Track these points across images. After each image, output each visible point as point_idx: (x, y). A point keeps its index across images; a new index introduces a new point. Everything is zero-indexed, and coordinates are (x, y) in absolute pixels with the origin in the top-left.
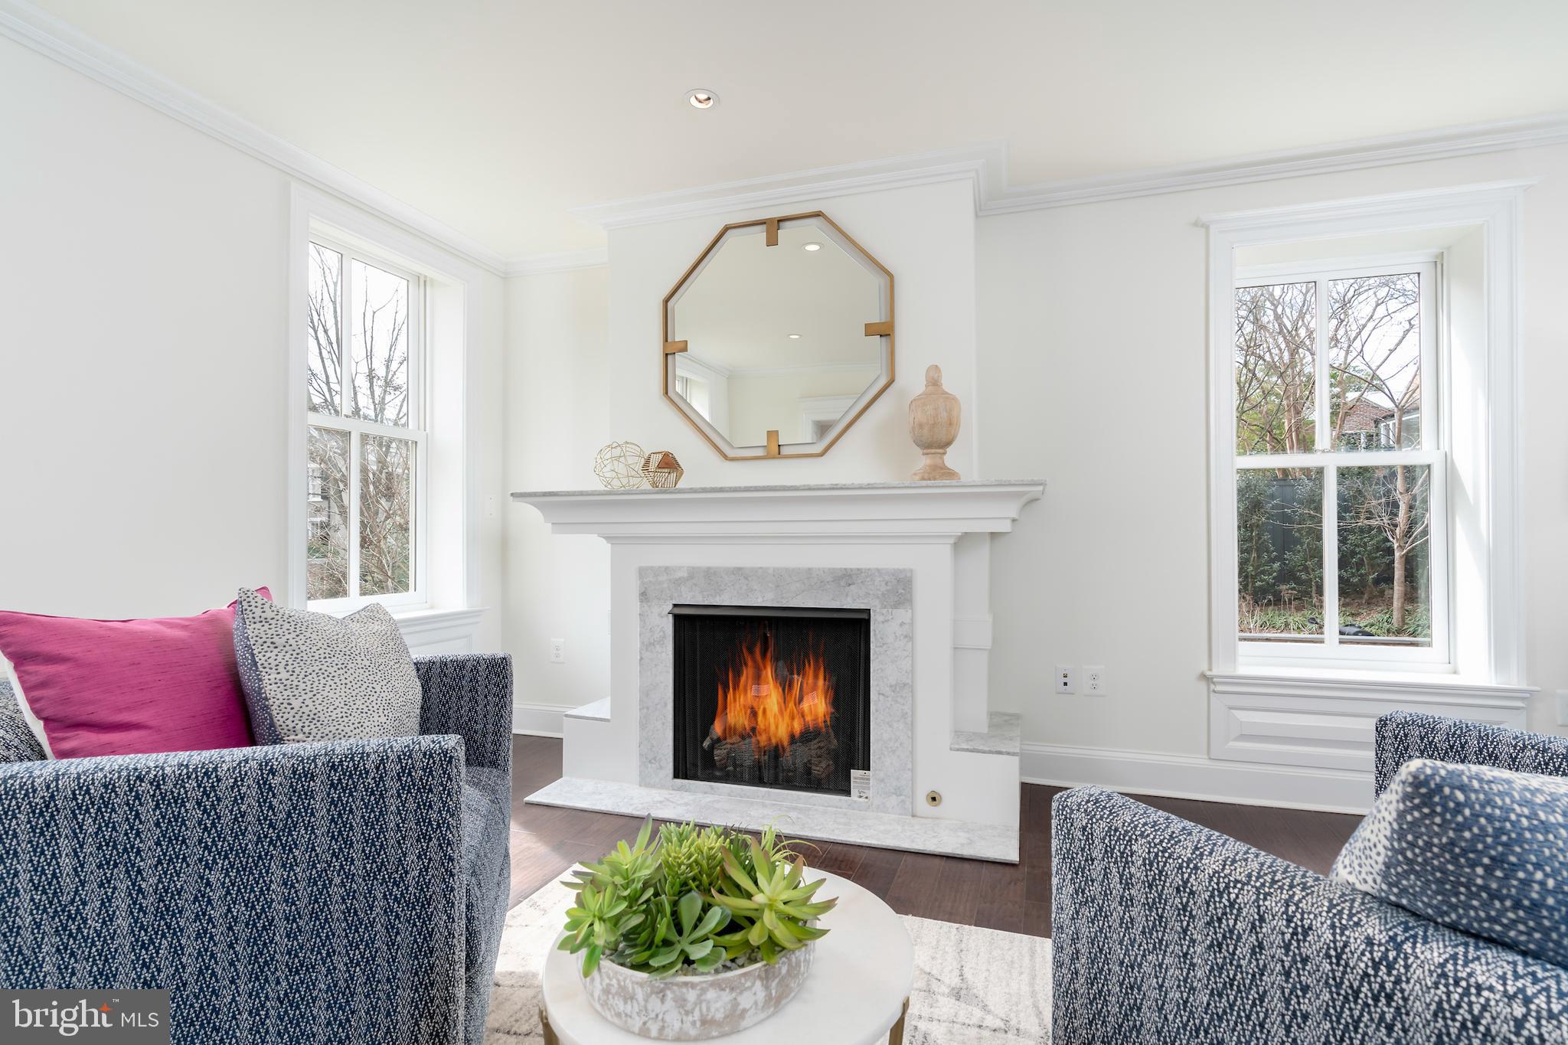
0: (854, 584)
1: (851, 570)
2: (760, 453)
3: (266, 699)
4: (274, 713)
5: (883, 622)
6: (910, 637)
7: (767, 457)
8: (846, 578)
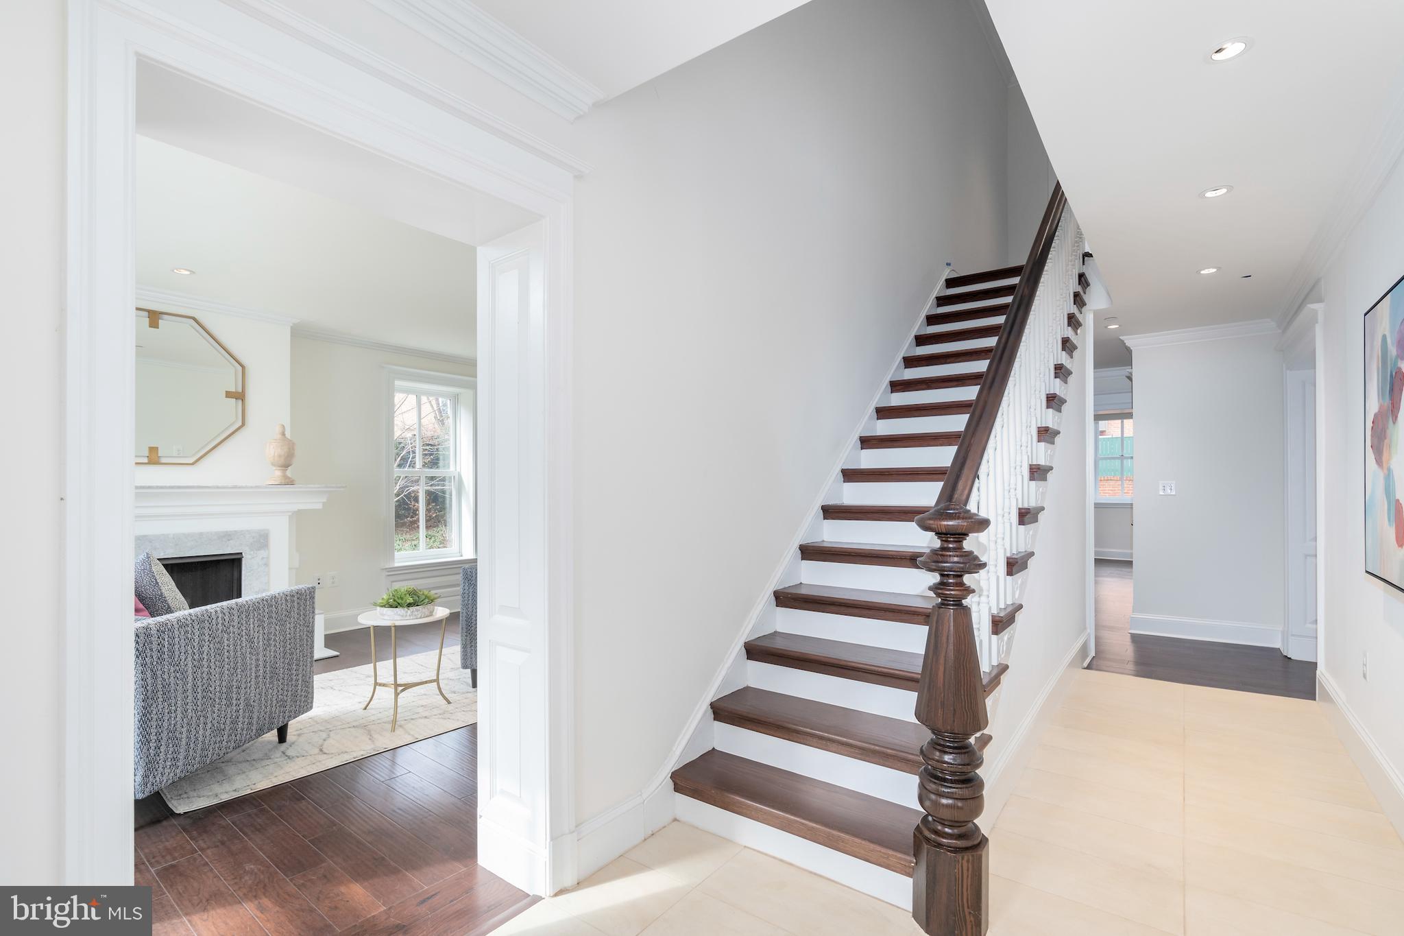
0: (231, 539)
1: (230, 531)
2: (146, 460)
3: (165, 597)
4: (170, 603)
5: (251, 559)
6: (266, 565)
7: (150, 463)
8: (228, 536)
